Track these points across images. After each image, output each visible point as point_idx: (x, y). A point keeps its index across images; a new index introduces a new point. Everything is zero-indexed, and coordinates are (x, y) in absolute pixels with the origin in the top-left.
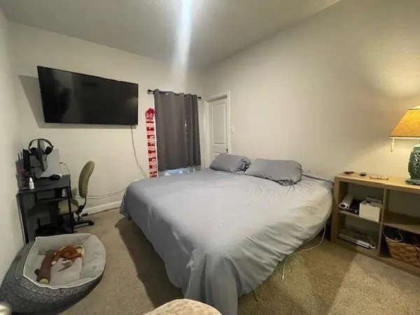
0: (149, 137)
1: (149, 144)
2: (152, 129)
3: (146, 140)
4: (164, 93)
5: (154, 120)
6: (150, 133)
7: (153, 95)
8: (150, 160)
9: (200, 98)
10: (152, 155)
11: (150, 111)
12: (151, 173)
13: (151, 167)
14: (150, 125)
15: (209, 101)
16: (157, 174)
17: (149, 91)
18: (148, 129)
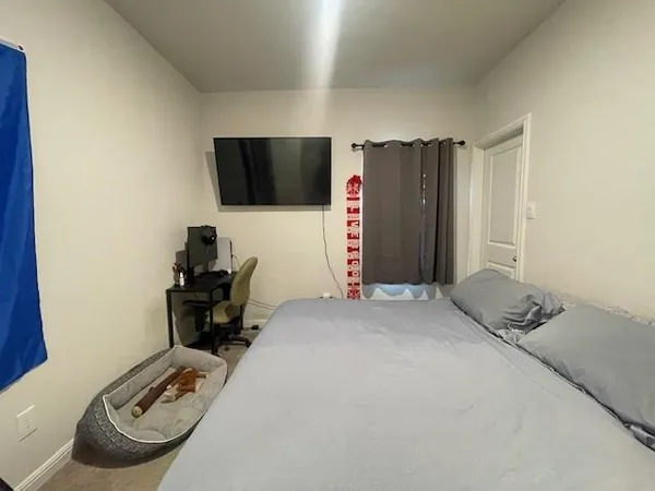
0: (349, 223)
1: (349, 236)
2: (357, 211)
3: (345, 230)
4: (382, 145)
5: (361, 195)
6: (353, 216)
7: (361, 152)
8: (350, 262)
9: (462, 143)
10: (354, 255)
11: (355, 180)
12: (350, 284)
13: (350, 274)
14: (353, 204)
15: (485, 148)
16: (360, 288)
17: (354, 146)
18: (349, 211)
